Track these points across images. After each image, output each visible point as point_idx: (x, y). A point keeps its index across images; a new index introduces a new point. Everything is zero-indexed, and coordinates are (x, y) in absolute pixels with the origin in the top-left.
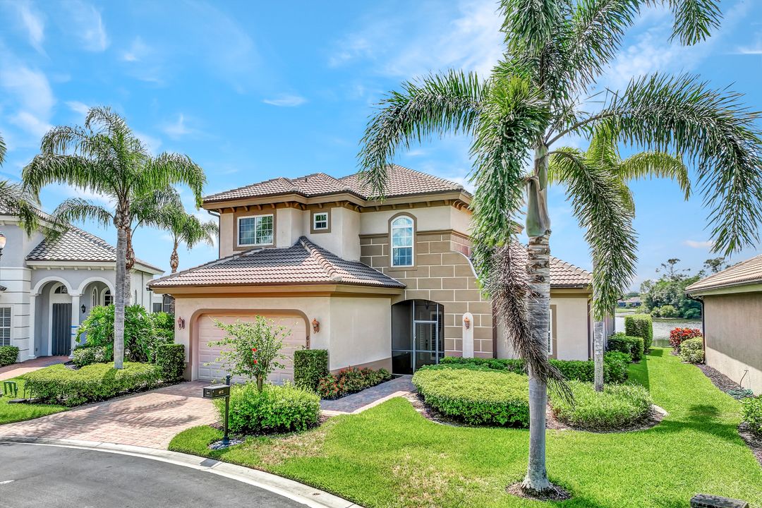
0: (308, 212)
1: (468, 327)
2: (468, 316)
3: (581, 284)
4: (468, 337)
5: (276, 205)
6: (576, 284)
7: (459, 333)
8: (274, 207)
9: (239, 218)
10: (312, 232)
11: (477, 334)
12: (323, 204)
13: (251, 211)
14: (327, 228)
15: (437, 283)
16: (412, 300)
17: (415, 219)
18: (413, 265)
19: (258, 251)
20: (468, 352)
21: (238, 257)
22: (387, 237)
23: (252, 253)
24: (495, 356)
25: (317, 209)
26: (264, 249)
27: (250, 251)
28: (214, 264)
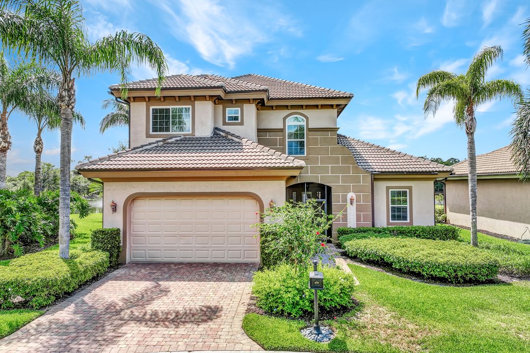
0: (220, 107)
1: (351, 204)
2: (351, 195)
3: (436, 171)
4: (352, 211)
5: (196, 98)
6: (433, 171)
7: (344, 208)
8: (193, 99)
9: (151, 108)
10: (225, 123)
11: (359, 209)
12: (237, 100)
13: (167, 102)
14: (240, 121)
15: (326, 170)
16: (304, 183)
17: (307, 118)
18: (305, 155)
19: (178, 139)
20: (352, 223)
21: (162, 143)
22: (283, 131)
23: (173, 140)
24: (373, 226)
25: (231, 105)
26: (183, 137)
27: (171, 138)
28: (141, 149)
